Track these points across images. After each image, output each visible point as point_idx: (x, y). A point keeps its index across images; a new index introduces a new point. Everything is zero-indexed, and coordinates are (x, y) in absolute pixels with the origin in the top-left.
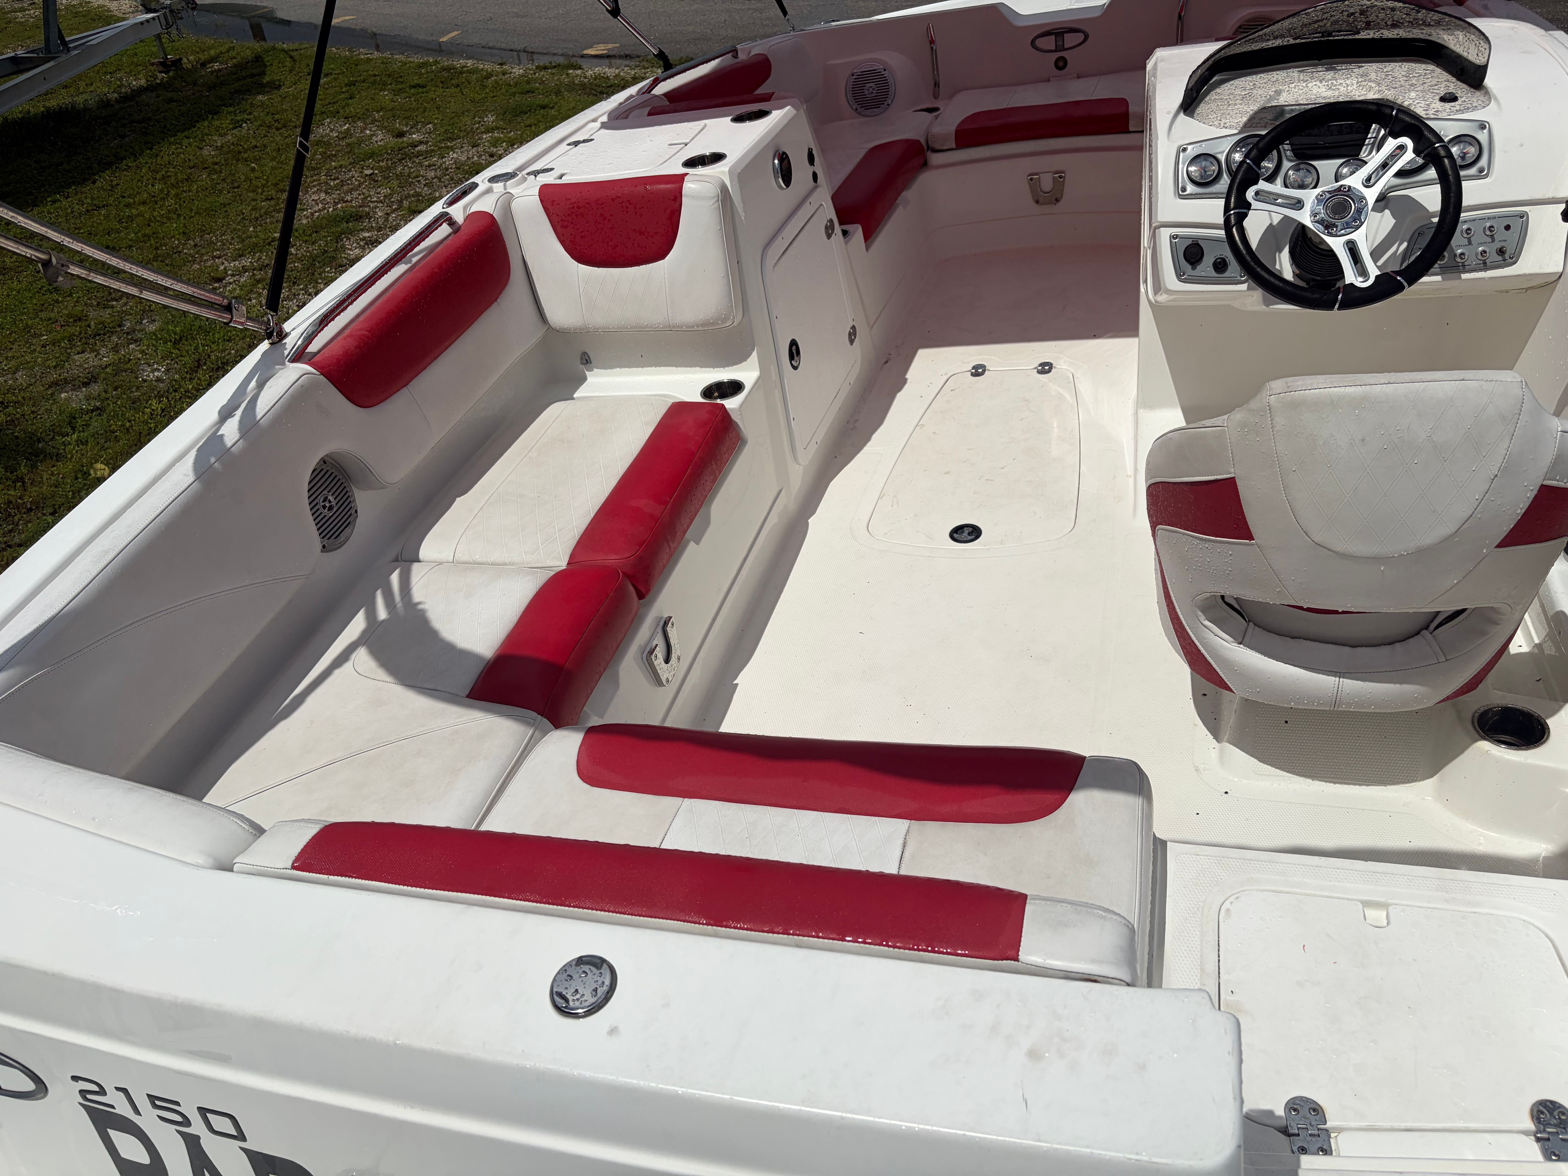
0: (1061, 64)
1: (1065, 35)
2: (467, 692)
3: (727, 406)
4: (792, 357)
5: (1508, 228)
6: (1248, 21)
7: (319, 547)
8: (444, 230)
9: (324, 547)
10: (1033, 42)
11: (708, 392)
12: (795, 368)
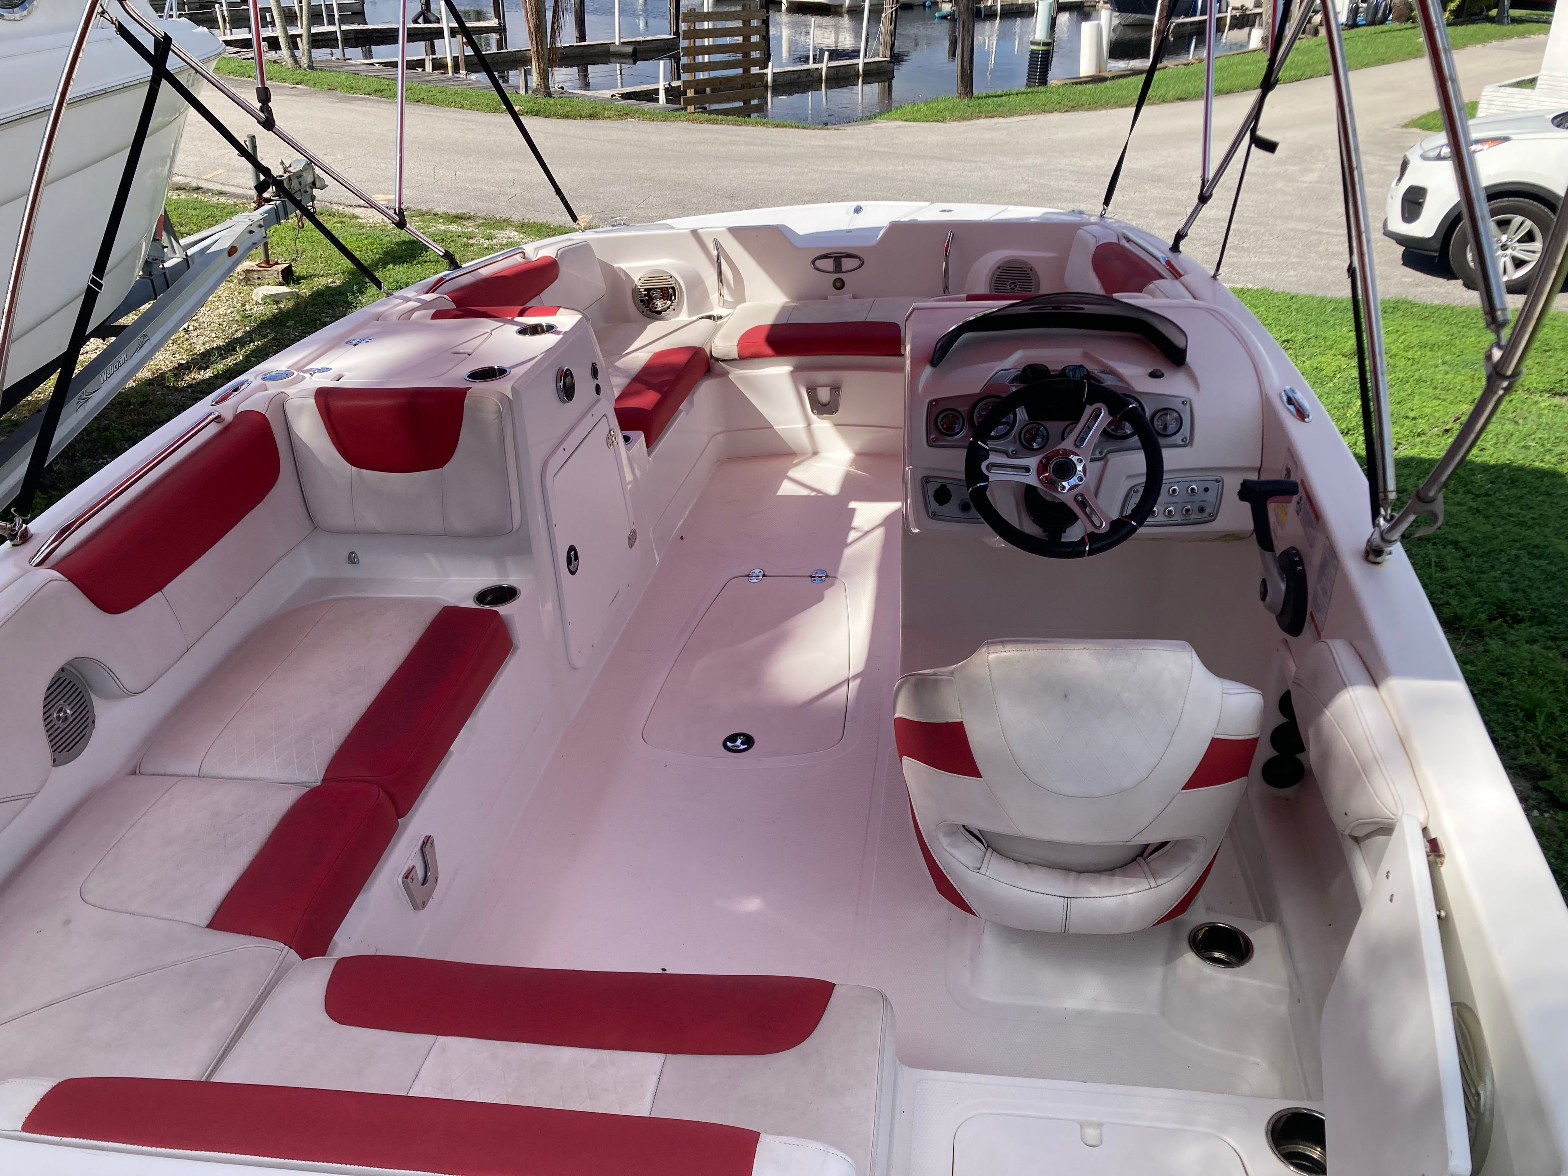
0: (839, 285)
1: (843, 260)
2: (207, 922)
3: (501, 613)
4: (569, 562)
5: (1206, 490)
6: (1006, 263)
7: (50, 761)
8: (212, 430)
9: (54, 761)
10: (813, 262)
11: (481, 597)
12: (573, 573)
